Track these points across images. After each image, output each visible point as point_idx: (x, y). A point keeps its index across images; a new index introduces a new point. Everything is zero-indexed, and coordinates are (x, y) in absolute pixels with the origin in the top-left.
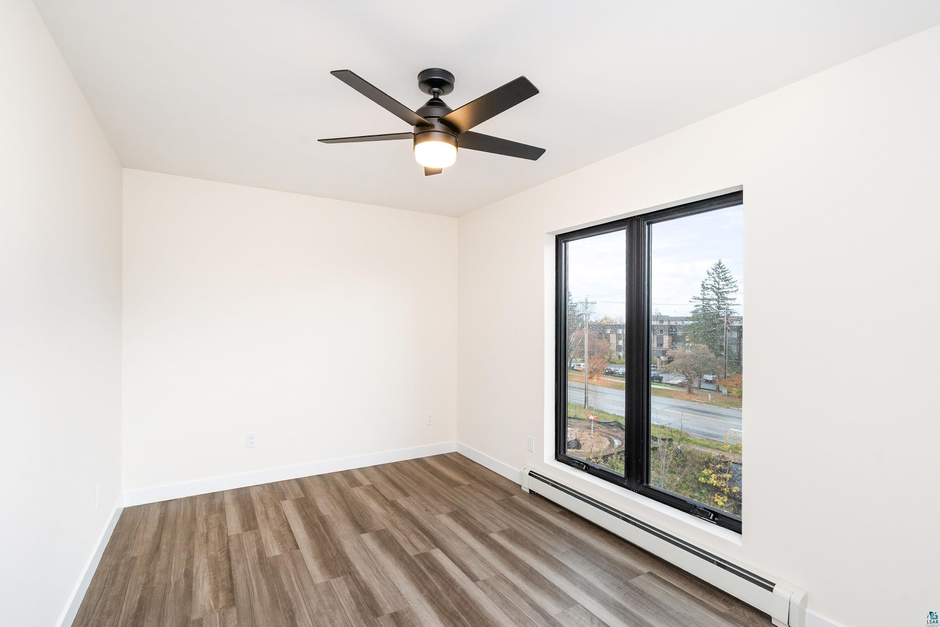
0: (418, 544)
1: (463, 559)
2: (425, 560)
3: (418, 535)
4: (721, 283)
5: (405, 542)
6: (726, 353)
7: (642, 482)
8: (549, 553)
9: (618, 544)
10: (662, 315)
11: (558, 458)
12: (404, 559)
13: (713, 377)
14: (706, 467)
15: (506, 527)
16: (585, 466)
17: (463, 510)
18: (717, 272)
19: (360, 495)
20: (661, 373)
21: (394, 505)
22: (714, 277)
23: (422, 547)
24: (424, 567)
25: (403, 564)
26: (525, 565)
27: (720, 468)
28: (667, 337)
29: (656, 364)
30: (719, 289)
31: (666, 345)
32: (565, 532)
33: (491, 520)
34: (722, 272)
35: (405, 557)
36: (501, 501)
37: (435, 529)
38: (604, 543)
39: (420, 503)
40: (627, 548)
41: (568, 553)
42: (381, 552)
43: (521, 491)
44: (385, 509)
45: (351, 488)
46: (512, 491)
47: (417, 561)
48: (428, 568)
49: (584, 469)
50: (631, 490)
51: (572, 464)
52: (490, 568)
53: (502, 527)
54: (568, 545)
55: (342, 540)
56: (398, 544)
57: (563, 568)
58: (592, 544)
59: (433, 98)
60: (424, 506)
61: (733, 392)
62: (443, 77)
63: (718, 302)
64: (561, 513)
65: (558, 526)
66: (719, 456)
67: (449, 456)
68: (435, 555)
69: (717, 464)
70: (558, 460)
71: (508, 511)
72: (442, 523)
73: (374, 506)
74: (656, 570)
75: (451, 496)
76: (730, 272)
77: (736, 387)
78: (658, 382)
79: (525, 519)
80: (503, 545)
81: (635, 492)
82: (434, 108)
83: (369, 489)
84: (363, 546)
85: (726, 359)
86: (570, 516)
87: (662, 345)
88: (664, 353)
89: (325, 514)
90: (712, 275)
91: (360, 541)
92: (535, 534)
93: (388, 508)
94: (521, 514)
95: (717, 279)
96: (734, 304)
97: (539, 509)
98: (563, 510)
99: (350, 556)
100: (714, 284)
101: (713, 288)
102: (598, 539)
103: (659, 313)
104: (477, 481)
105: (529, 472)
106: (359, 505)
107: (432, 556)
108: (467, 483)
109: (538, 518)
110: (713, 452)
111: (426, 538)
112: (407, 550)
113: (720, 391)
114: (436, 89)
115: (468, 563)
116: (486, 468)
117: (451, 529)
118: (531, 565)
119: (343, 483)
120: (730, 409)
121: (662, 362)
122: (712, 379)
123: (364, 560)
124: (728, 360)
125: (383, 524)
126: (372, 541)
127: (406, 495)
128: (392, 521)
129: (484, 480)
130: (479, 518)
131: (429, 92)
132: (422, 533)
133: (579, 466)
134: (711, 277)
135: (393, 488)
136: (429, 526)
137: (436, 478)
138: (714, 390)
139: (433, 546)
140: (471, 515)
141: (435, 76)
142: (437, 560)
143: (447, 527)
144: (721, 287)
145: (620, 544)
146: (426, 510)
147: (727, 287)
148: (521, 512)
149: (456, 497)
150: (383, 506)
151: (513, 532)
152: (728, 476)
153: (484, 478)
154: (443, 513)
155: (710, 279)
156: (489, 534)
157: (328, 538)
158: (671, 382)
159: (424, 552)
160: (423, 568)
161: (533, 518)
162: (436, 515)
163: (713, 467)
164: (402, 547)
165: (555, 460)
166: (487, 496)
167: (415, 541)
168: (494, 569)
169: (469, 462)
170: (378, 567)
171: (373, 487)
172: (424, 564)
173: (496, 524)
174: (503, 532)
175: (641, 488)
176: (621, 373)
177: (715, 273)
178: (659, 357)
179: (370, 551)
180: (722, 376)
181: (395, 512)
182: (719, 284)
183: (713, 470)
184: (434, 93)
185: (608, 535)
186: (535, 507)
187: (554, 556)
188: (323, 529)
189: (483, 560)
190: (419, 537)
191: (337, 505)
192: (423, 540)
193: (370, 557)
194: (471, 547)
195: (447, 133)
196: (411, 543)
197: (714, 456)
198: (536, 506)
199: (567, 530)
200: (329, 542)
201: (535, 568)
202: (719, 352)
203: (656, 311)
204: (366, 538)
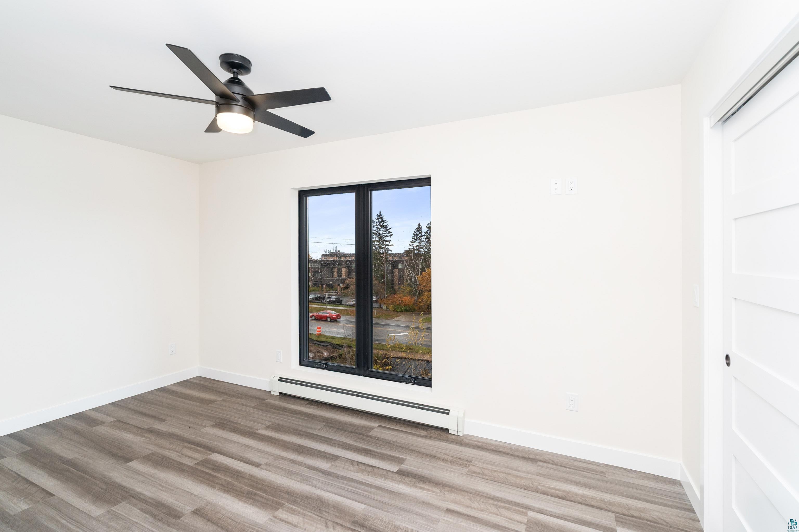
0: (193, 455)
1: (241, 454)
2: (207, 465)
3: (190, 448)
4: (382, 229)
5: (180, 457)
6: (385, 281)
7: (368, 368)
8: (309, 432)
9: (355, 414)
10: (340, 252)
11: (301, 364)
12: (185, 470)
13: (377, 298)
14: (376, 363)
15: (269, 423)
16: (325, 365)
17: (225, 420)
18: (379, 221)
19: (107, 432)
20: (341, 297)
21: (151, 431)
22: (376, 225)
23: (199, 457)
24: (208, 469)
25: (187, 474)
26: (293, 444)
27: (385, 362)
28: (345, 269)
29: (337, 291)
30: (380, 234)
31: (344, 275)
32: (316, 415)
33: (254, 421)
34: (382, 221)
35: (185, 468)
36: (257, 406)
37: (205, 440)
38: (345, 416)
39: (180, 424)
40: (361, 415)
41: (323, 428)
42: (158, 471)
43: (272, 395)
44: (144, 437)
45: (92, 428)
46: (264, 397)
47: (199, 467)
48: (212, 469)
49: (324, 367)
50: (360, 375)
51: (315, 366)
52: (267, 454)
53: (266, 424)
54: (321, 423)
55: (105, 473)
56: (173, 460)
57: (322, 439)
58: (338, 418)
59: (233, 77)
60: (185, 425)
61: (390, 308)
62: (240, 62)
63: (380, 243)
64: (309, 404)
65: (309, 413)
66: (384, 354)
67: (191, 380)
68: (214, 459)
69: (383, 360)
70: (302, 365)
71: (266, 411)
72: (210, 434)
73: (128, 437)
74: (382, 424)
75: (209, 412)
76: (387, 222)
77: (392, 304)
78: (340, 304)
79: (282, 414)
80: (272, 436)
81: (363, 376)
82: (235, 86)
83: (115, 424)
84: (135, 472)
85: (385, 284)
86: (316, 405)
87: (341, 276)
88: (343, 282)
89: (71, 458)
90: (376, 223)
91: (129, 469)
92: (294, 422)
93: (146, 435)
94: (278, 411)
95: (379, 227)
96: (389, 244)
97: (290, 405)
98: (309, 402)
99: (124, 484)
100: (376, 230)
101: (376, 233)
102: (341, 414)
103: (338, 251)
104: (230, 395)
105: (278, 378)
106: (111, 440)
107: (211, 460)
108: (220, 399)
109: (292, 411)
110: (380, 352)
111: (200, 449)
112: (184, 462)
113: (381, 308)
114: (235, 70)
115: (247, 456)
116: (233, 384)
117: (221, 436)
118: (299, 444)
119: (80, 426)
120: (388, 319)
121: (341, 288)
122: (376, 300)
123: (142, 482)
124: (386, 285)
125: (147, 449)
126: (143, 465)
127: (162, 420)
128: (156, 445)
129: (235, 394)
130: (243, 422)
131: (230, 71)
132: (193, 446)
133: (321, 366)
134: (375, 225)
135: (144, 418)
136: (199, 439)
137: (186, 400)
138: (377, 307)
139: (210, 452)
140: (235, 422)
141: (236, 61)
142: (218, 461)
143: (215, 436)
144: (381, 232)
145: (356, 414)
146: (190, 428)
147: (385, 233)
148: (277, 410)
149: (215, 412)
150: (140, 435)
151: (276, 425)
152: (390, 367)
153: (235, 392)
154: (207, 426)
155: (374, 226)
156: (257, 432)
157: (88, 477)
158: (348, 303)
159: (203, 459)
160: (207, 471)
161: (288, 412)
162: (201, 429)
163: (380, 362)
164: (178, 461)
165: (299, 365)
166: (243, 405)
167: (190, 453)
168: (270, 454)
169: (215, 382)
170: (161, 483)
171: (120, 421)
172: (208, 468)
173: (260, 423)
174: (268, 428)
175: (367, 373)
176: (311, 299)
177: (378, 222)
178: (339, 285)
179: (144, 473)
180: (383, 296)
181: (156, 436)
182: (380, 230)
183: (380, 365)
184: (234, 73)
185: (347, 410)
186: (286, 404)
187: (314, 433)
188: (75, 471)
189: (259, 451)
190: (192, 450)
191: (82, 447)
192: (198, 451)
193: (147, 478)
194: (245, 445)
195: (248, 108)
196: (187, 456)
197: (380, 354)
198: (288, 403)
199: (317, 414)
200: (92, 479)
201: (302, 444)
202: (380, 279)
203: (336, 249)
204: (134, 464)
